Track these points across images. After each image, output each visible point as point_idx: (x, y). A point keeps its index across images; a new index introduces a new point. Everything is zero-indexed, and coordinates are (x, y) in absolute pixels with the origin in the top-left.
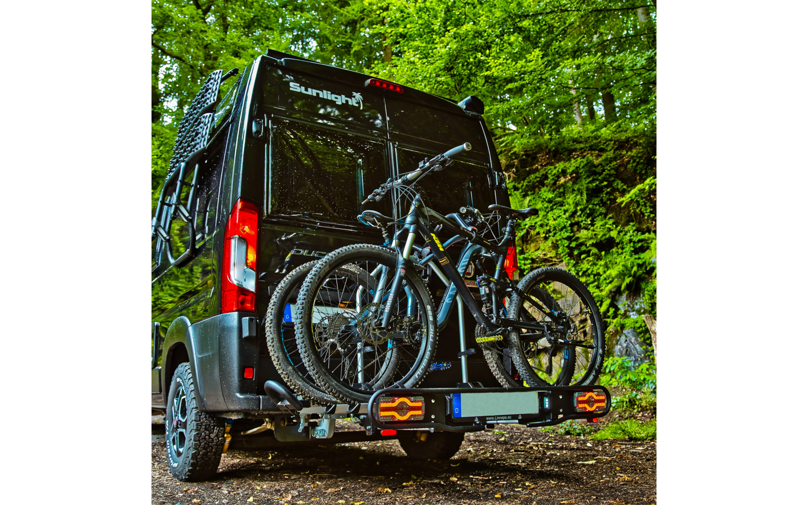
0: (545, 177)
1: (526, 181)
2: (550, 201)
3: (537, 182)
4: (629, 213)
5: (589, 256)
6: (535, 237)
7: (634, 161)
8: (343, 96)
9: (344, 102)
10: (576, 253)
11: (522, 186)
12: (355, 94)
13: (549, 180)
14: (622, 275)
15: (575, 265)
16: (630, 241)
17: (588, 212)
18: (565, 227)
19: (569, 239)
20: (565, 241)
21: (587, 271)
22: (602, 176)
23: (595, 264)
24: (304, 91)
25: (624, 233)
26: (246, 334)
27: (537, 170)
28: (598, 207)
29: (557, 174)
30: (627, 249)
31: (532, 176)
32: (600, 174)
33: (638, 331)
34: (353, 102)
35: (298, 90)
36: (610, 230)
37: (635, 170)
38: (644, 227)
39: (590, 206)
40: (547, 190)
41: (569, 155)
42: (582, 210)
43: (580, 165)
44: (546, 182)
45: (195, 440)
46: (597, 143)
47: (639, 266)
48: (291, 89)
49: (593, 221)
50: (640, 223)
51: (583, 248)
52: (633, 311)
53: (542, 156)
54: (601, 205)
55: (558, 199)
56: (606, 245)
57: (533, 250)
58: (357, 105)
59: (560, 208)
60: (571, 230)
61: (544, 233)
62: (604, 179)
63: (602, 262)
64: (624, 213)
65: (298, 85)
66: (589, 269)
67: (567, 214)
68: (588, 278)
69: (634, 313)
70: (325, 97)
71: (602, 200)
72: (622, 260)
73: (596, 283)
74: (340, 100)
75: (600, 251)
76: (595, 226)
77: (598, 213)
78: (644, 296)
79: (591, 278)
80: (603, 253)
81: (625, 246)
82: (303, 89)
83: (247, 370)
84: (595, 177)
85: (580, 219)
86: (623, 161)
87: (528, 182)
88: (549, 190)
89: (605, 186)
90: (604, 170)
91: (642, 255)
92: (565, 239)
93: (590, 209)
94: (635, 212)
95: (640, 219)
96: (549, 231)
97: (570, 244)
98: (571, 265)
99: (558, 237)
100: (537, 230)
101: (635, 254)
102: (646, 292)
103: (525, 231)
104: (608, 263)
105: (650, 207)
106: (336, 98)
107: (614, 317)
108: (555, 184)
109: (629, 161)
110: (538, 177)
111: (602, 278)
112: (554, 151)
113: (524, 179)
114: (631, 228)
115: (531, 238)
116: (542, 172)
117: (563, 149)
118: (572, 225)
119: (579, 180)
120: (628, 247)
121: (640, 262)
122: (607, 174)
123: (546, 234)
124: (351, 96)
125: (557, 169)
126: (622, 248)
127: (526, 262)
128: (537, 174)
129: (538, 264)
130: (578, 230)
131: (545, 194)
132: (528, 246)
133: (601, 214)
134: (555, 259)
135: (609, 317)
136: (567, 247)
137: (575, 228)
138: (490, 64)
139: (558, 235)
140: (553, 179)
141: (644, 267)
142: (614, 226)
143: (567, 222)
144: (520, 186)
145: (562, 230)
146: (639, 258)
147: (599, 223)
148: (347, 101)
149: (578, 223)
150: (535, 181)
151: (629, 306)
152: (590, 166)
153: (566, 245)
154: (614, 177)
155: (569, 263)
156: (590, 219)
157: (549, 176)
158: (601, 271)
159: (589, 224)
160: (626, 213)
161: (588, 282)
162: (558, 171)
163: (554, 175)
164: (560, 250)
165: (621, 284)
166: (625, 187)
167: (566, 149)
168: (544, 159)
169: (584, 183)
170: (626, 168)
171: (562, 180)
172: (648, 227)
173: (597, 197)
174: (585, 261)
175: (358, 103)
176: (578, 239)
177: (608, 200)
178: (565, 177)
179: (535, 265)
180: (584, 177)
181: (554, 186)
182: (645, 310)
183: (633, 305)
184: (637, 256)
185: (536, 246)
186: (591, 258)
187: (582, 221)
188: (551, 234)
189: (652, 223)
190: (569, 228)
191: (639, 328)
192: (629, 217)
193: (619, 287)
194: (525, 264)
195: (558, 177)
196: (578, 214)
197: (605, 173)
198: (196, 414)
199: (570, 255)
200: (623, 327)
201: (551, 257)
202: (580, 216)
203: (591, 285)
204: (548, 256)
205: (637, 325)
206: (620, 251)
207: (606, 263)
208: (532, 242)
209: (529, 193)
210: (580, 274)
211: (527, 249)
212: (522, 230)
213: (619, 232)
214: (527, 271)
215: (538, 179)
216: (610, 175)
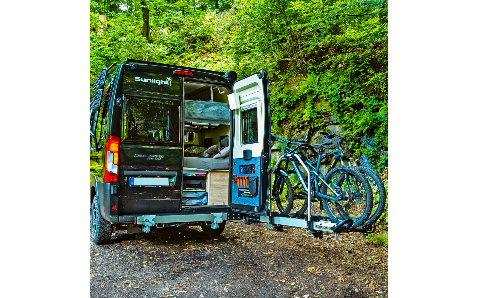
0: (331, 63)
1: (320, 65)
2: (331, 78)
3: (326, 66)
4: (373, 88)
5: (349, 112)
6: (321, 99)
7: (381, 56)
8: (162, 80)
9: (162, 83)
10: (341, 110)
11: (318, 68)
12: (168, 78)
13: (333, 65)
14: (364, 125)
15: (340, 117)
16: (371, 105)
17: (350, 86)
18: (337, 95)
19: (338, 102)
20: (336, 103)
21: (346, 121)
22: (361, 65)
23: (352, 117)
24: (142, 81)
25: (368, 100)
26: (112, 193)
27: (327, 58)
28: (356, 84)
29: (337, 62)
30: (369, 110)
31: (324, 62)
32: (360, 64)
33: (369, 156)
34: (166, 83)
35: (139, 80)
36: (361, 98)
37: (381, 62)
38: (381, 97)
39: (352, 84)
40: (331, 71)
41: (346, 50)
42: (347, 86)
43: (350, 58)
44: (331, 66)
45: (99, 229)
46: (363, 43)
47: (374, 120)
48: (136, 80)
49: (353, 92)
50: (379, 94)
51: (346, 108)
52: (369, 145)
53: (332, 50)
54: (359, 83)
55: (335, 78)
56: (358, 107)
57: (319, 106)
58: (168, 84)
59: (336, 83)
60: (341, 96)
61: (325, 97)
62: (362, 67)
63: (355, 116)
64: (371, 88)
65: (140, 78)
66: (347, 120)
67: (339, 87)
68: (347, 125)
69: (369, 146)
70: (153, 82)
71: (359, 80)
72: (365, 116)
73: (351, 128)
74: (160, 82)
75: (355, 110)
76: (353, 95)
77: (356, 87)
78: (375, 137)
79: (349, 125)
80: (356, 111)
81: (368, 108)
82: (142, 80)
83: (113, 206)
84: (357, 66)
85: (346, 91)
86: (376, 56)
87: (321, 66)
88: (332, 72)
89: (362, 71)
90: (363, 62)
91: (377, 114)
92: (336, 102)
93: (352, 85)
94: (377, 88)
95: (379, 92)
96: (328, 96)
97: (339, 105)
98: (338, 117)
99: (332, 100)
100: (322, 95)
101: (373, 113)
102: (376, 135)
103: (315, 95)
104: (359, 117)
105: (385, 86)
106: (158, 82)
107: (357, 148)
108: (336, 67)
109: (379, 56)
110: (327, 63)
111: (354, 125)
112: (338, 47)
113: (319, 64)
114: (373, 97)
115: (318, 100)
116: (330, 60)
117: (343, 46)
118: (341, 94)
119: (348, 67)
120: (370, 108)
121: (375, 117)
122: (365, 64)
123: (327, 98)
124: (165, 80)
125: (337, 59)
126: (367, 109)
127: (315, 114)
128: (327, 61)
129: (320, 115)
130: (344, 97)
131: (329, 74)
132: (317, 104)
133: (357, 88)
134: (330, 113)
135: (355, 148)
136: (337, 106)
137: (343, 96)
138: (292, 4)
139: (333, 99)
140: (335, 65)
141: (377, 120)
142: (364, 96)
143: (338, 92)
144: (316, 68)
145: (335, 96)
146: (375, 115)
147: (356, 94)
148: (163, 83)
149: (344, 93)
150: (325, 65)
151: (367, 142)
152: (356, 58)
153: (336, 105)
154: (368, 66)
155: (337, 116)
156: (351, 91)
157: (333, 62)
158: (354, 121)
159: (351, 94)
160: (372, 88)
161: (347, 127)
162: (338, 60)
163: (336, 62)
164: (333, 108)
165: (363, 130)
166: (373, 73)
167: (345, 46)
168: (332, 52)
169: (350, 69)
170: (376, 60)
171: (340, 66)
172: (383, 97)
173: (357, 77)
174: (346, 115)
175: (169, 83)
176: (343, 102)
177: (362, 80)
178: (342, 63)
179: (319, 116)
180: (351, 65)
181: (335, 70)
182: (375, 144)
183: (369, 142)
184: (373, 114)
185: (321, 104)
186: (349, 114)
187: (347, 92)
188: (329, 98)
189: (385, 95)
190: (339, 96)
191: (370, 155)
192: (373, 90)
193: (362, 131)
194: (313, 115)
195: (338, 63)
196: (345, 87)
197: (363, 63)
198: (99, 219)
199: (338, 111)
200: (361, 154)
201: (329, 112)
202: (346, 89)
203: (348, 129)
204: (328, 110)
205: (369, 153)
206: (366, 110)
207: (358, 116)
208: (320, 102)
209: (321, 72)
210: (343, 122)
211: (316, 106)
212: (314, 95)
213: (366, 99)
214: (314, 119)
215: (327, 64)
216: (366, 65)
